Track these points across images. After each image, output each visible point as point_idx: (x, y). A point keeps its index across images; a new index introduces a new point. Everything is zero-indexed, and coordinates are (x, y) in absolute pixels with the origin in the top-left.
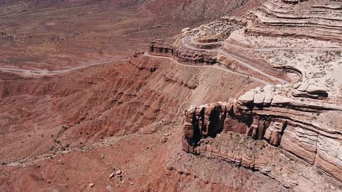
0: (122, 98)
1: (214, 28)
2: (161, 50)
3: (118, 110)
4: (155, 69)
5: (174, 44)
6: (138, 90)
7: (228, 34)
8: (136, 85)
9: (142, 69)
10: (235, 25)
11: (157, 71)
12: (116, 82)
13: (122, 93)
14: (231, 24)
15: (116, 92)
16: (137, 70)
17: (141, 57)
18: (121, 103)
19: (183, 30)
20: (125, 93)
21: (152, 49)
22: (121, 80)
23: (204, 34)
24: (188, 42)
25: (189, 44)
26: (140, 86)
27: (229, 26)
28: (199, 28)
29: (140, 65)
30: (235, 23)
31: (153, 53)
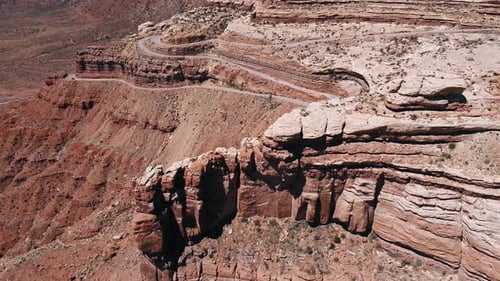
0: (25, 168)
1: (197, 18)
2: (100, 65)
3: (14, 198)
4: (91, 105)
5: (125, 53)
6: (58, 148)
7: (223, 26)
8: (54, 139)
9: (65, 106)
10: (233, 12)
11: (95, 107)
12: (11, 138)
13: (25, 160)
14: (225, 11)
15: (10, 158)
16: (56, 109)
17: (60, 84)
18: (23, 180)
19: (140, 27)
20: (31, 158)
21: (82, 66)
22: (21, 134)
23: (179, 28)
24: (150, 46)
25: (152, 50)
26: (64, 139)
27: (223, 14)
28: (170, 22)
29: (61, 100)
30: (234, 8)
31: (84, 74)
